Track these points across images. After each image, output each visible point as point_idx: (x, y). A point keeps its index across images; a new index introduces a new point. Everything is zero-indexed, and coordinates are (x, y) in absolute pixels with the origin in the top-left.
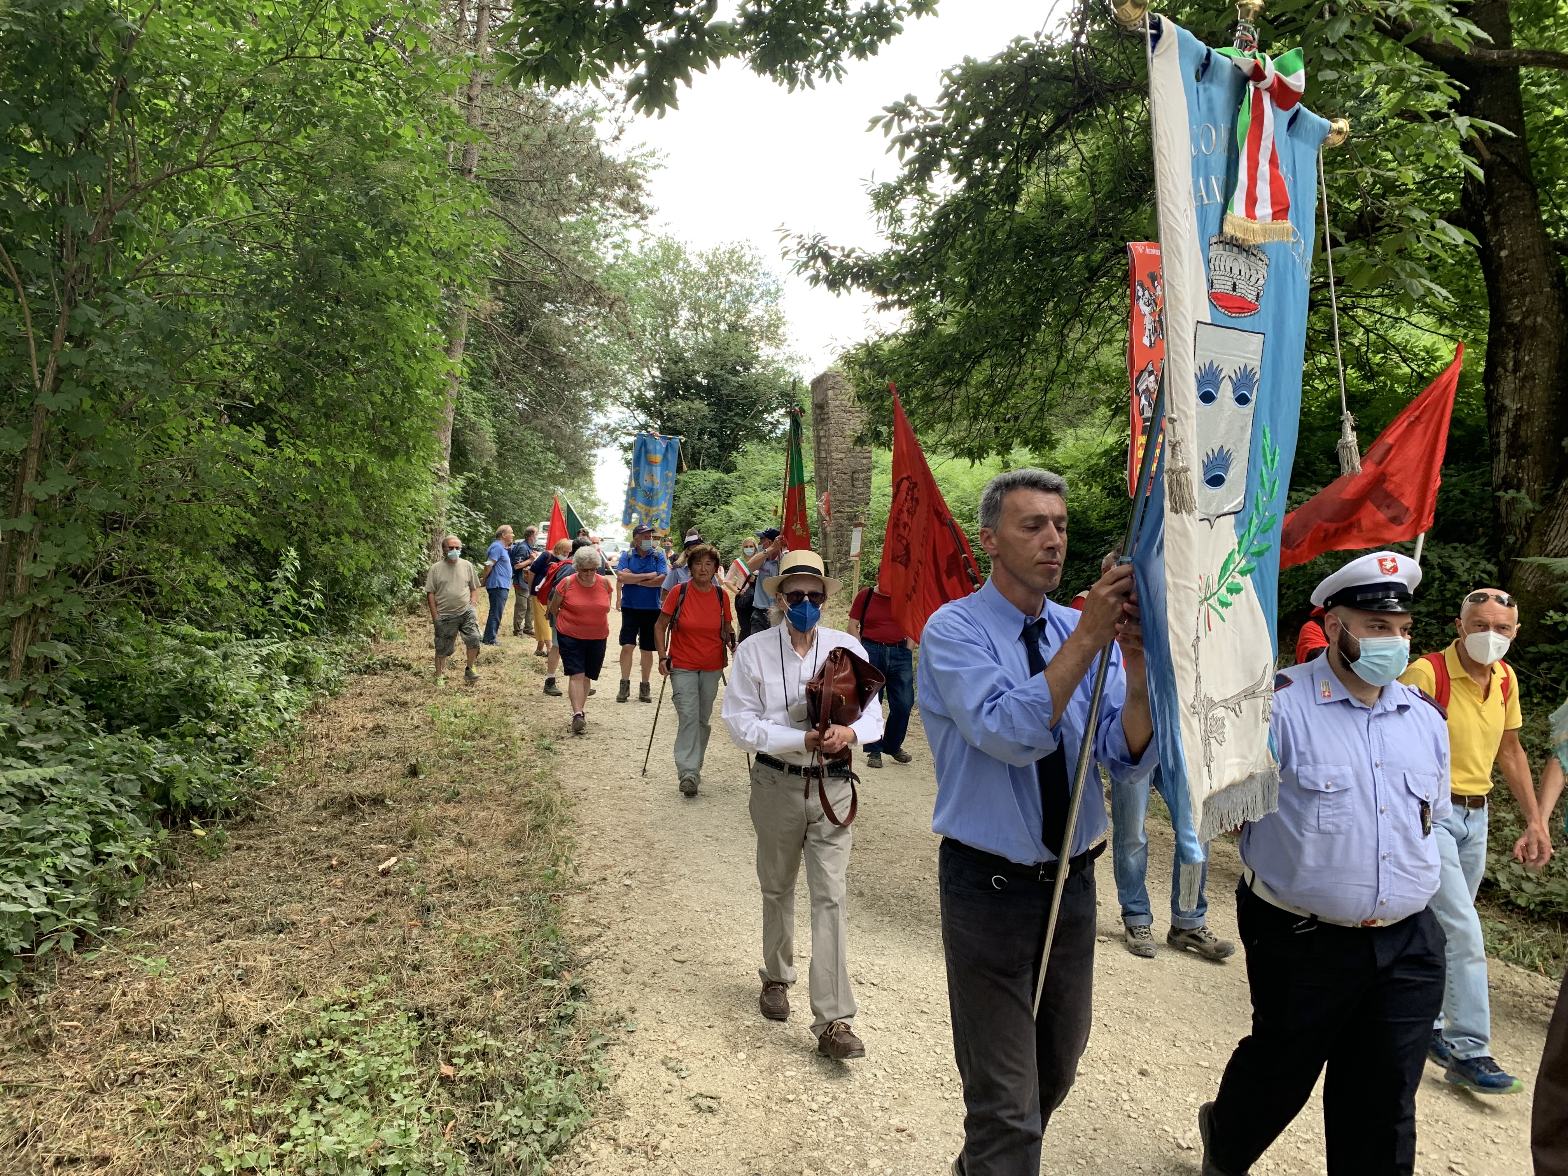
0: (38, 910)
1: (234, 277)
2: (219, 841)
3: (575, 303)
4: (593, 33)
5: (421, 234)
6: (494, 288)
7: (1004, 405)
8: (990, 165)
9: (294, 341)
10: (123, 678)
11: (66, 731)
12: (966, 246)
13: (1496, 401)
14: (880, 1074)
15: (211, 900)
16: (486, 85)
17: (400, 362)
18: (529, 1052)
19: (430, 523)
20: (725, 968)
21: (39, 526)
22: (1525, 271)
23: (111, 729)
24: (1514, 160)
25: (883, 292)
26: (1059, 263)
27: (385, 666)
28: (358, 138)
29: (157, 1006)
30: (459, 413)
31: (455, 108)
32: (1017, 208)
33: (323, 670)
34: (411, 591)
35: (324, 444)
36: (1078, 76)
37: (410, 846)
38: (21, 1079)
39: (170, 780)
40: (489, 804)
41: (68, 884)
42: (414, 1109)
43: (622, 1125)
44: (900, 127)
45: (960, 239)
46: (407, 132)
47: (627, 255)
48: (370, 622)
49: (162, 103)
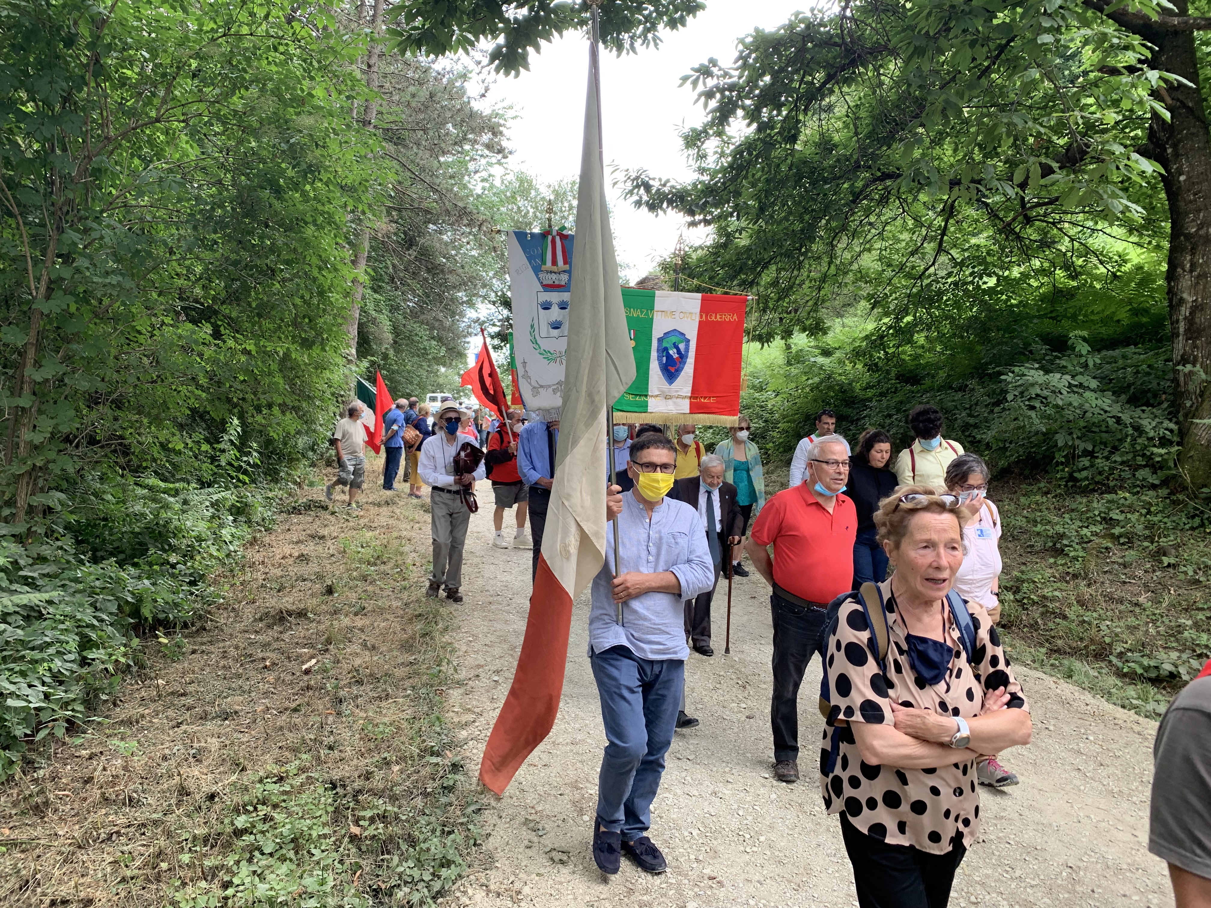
0: (37, 705)
1: (186, 206)
2: (179, 647)
3: (452, 224)
4: (463, 12)
5: (331, 173)
6: (389, 213)
7: (787, 300)
8: (775, 112)
9: (233, 256)
10: (105, 519)
11: (60, 562)
12: (756, 177)
13: (1176, 294)
14: (695, 832)
15: (172, 693)
16: (381, 55)
17: (315, 273)
18: (418, 815)
19: (342, 396)
20: (573, 747)
21: (37, 403)
22: (1200, 192)
23: (95, 560)
24: (1190, 105)
25: (692, 213)
26: (829, 190)
27: (308, 507)
28: (280, 97)
29: (130, 778)
30: (363, 310)
31: (358, 74)
32: (796, 147)
33: (260, 512)
34: (328, 449)
35: (257, 337)
36: (844, 43)
37: (327, 650)
38: (25, 837)
39: (140, 600)
40: (388, 617)
41: (61, 683)
42: (330, 861)
43: (492, 873)
44: (704, 84)
45: (752, 171)
46: (319, 92)
47: (492, 186)
48: (296, 474)
49: (129, 73)
